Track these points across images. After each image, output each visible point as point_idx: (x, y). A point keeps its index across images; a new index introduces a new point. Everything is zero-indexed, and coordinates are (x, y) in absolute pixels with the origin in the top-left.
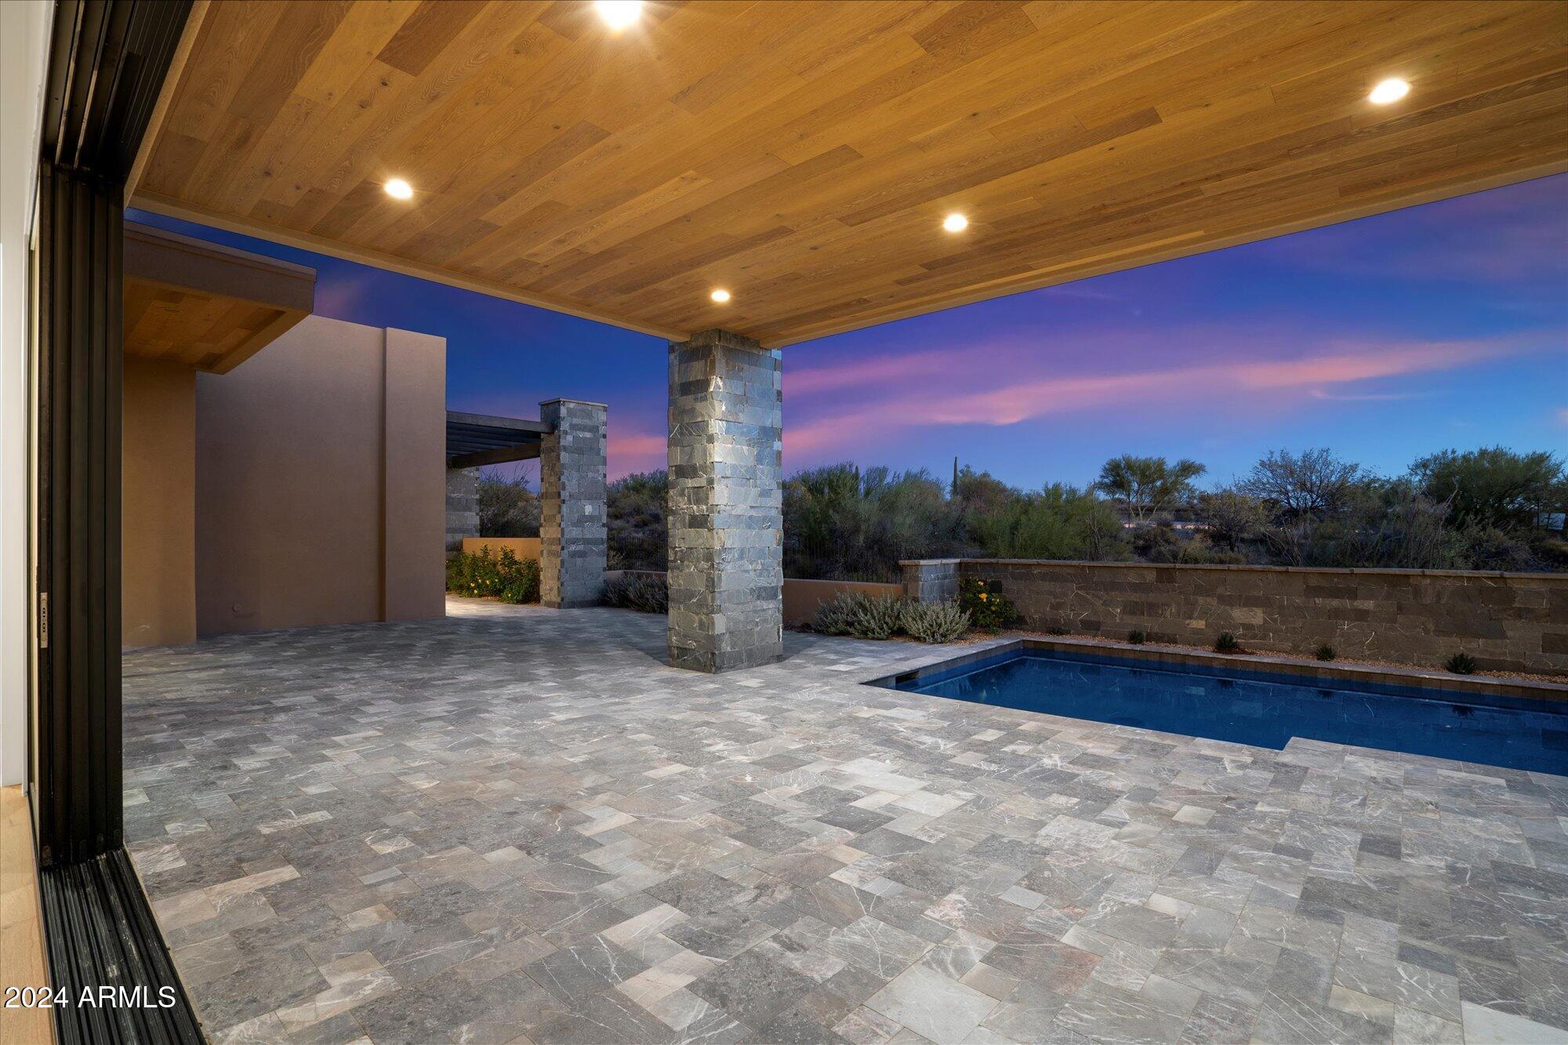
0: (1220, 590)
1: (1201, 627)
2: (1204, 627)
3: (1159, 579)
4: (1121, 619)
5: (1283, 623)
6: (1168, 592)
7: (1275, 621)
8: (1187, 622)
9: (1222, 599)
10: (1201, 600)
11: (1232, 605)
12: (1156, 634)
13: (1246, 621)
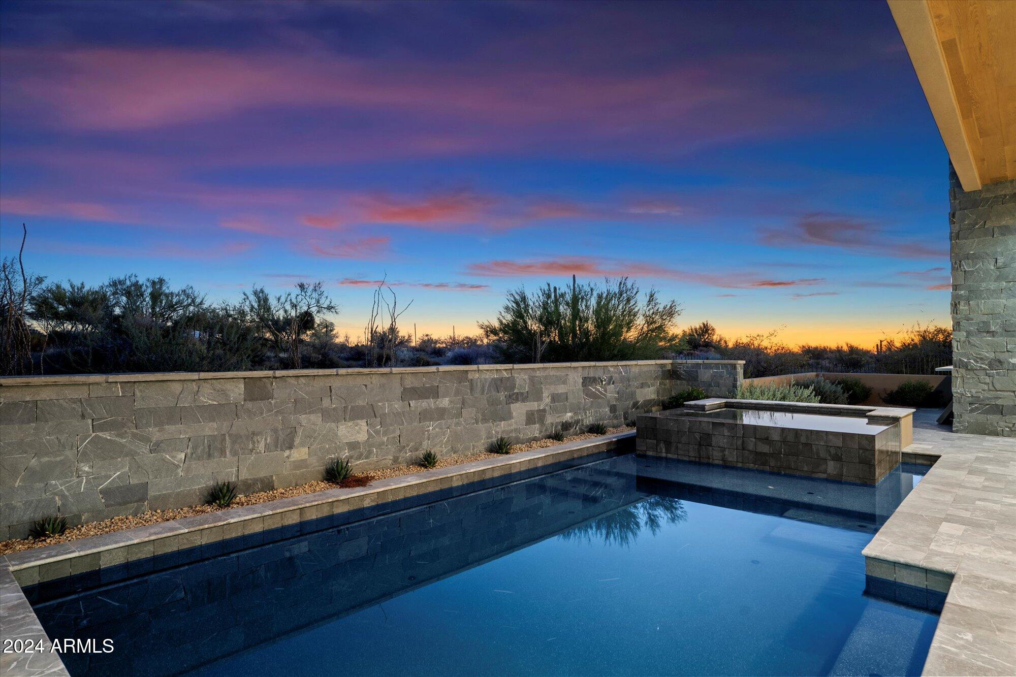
0: (326, 403)
1: (303, 458)
2: (306, 457)
3: (250, 396)
4: (188, 470)
5: (385, 434)
6: (262, 414)
7: (377, 432)
8: (287, 453)
9: (327, 415)
10: (303, 418)
11: (337, 421)
12: (245, 482)
13: (352, 439)
